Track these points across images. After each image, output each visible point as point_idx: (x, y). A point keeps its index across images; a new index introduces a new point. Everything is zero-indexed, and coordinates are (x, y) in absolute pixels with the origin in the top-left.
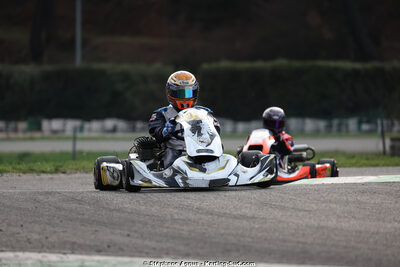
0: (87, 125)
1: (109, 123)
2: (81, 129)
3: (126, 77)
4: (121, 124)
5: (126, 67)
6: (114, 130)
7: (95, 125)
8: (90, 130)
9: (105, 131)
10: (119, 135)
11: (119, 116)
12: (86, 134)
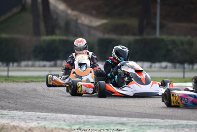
0: (153, 65)
1: (164, 64)
2: (151, 67)
3: (173, 42)
4: (169, 65)
5: (174, 38)
6: (166, 67)
7: (157, 65)
8: (155, 67)
9: (161, 67)
10: (168, 70)
11: (169, 61)
12: (153, 69)
